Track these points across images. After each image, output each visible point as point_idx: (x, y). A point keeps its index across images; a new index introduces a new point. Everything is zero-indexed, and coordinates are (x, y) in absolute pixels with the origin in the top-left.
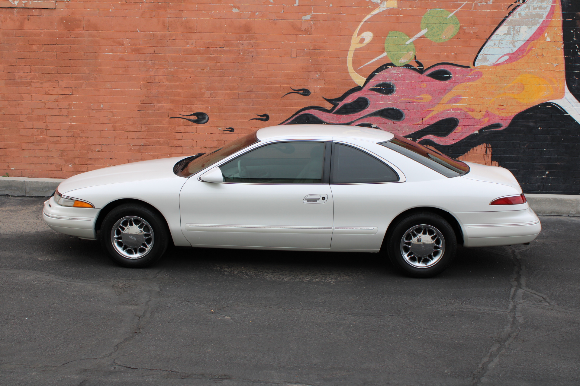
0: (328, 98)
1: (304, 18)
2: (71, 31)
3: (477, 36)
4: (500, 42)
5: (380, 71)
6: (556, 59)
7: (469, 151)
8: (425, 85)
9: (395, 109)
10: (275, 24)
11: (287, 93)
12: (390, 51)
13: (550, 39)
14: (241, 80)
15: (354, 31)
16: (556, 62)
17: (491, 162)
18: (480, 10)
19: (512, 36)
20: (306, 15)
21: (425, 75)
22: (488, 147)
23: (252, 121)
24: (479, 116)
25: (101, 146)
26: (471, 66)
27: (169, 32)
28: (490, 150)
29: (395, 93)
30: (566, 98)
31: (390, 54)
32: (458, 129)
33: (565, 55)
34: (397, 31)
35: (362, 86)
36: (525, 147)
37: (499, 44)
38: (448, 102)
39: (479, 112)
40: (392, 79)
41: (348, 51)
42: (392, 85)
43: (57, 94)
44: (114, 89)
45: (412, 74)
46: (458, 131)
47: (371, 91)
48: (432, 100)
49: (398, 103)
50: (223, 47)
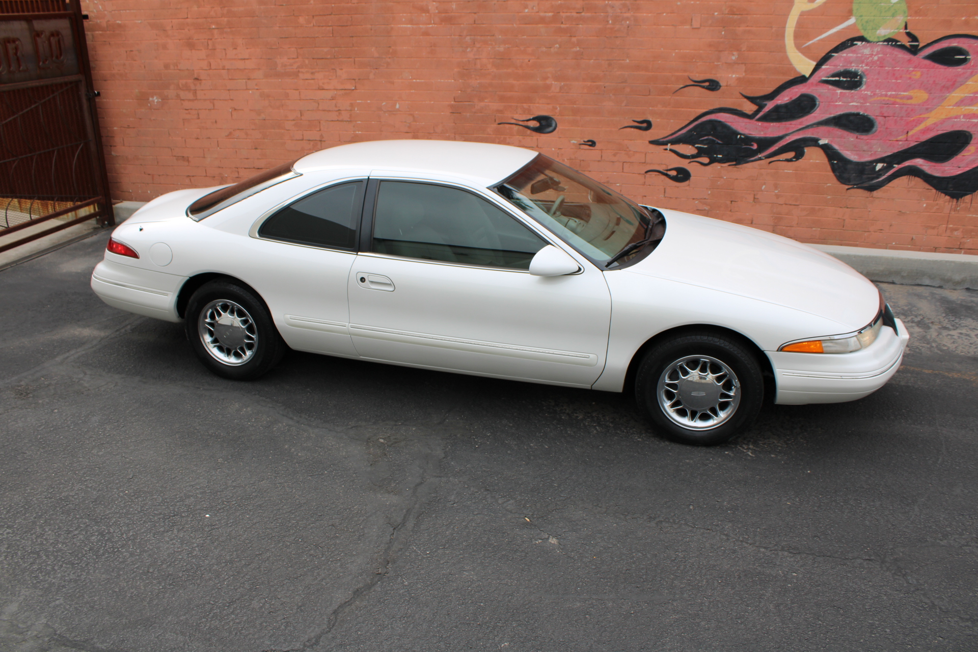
0: (748, 95)
5: (842, 50)
8: (919, 74)
9: (862, 115)
11: (682, 86)
12: (861, 16)
14: (610, 65)
21: (921, 57)
23: (625, 129)
29: (864, 87)
31: (862, 19)
32: (969, 150)
35: (807, 76)
38: (956, 103)
40: (860, 64)
41: (789, 15)
42: (859, 73)
43: (334, 89)
44: (414, 80)
45: (896, 55)
46: (969, 154)
47: (823, 84)
48: (928, 99)
49: (868, 104)
50: (581, 11)
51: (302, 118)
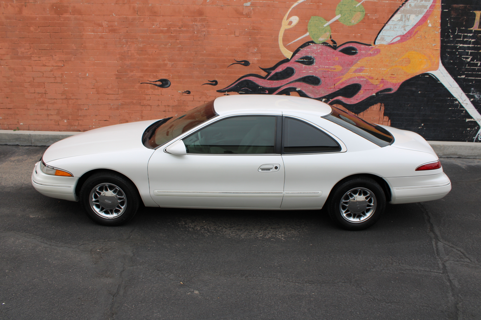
0: (263, 68)
1: (245, 4)
2: (60, 15)
3: (378, 21)
4: (395, 26)
5: (304, 47)
6: (434, 40)
7: (368, 108)
8: (338, 58)
9: (314, 77)
10: (223, 9)
11: (231, 64)
12: (312, 32)
13: (431, 25)
14: (196, 54)
15: (284, 15)
16: (434, 43)
17: (383, 117)
18: (380, 1)
19: (404, 22)
20: (247, 2)
21: (338, 51)
22: (382, 106)
23: (205, 85)
24: (376, 82)
25: (88, 106)
26: (372, 44)
27: (139, 16)
28: (383, 108)
29: (315, 64)
30: (439, 70)
31: (312, 34)
32: (360, 92)
33: (441, 37)
34: (317, 16)
35: (289, 59)
36: (408, 106)
37: (394, 28)
38: (354, 71)
39: (377, 79)
40: (312, 53)
41: (280, 31)
42: (312, 58)
43: (52, 66)
44: (96, 62)
45: (328, 50)
46: (361, 94)
47: (296, 63)
48: (342, 70)
49: (317, 72)
50: (181, 27)
51: (34, 81)
